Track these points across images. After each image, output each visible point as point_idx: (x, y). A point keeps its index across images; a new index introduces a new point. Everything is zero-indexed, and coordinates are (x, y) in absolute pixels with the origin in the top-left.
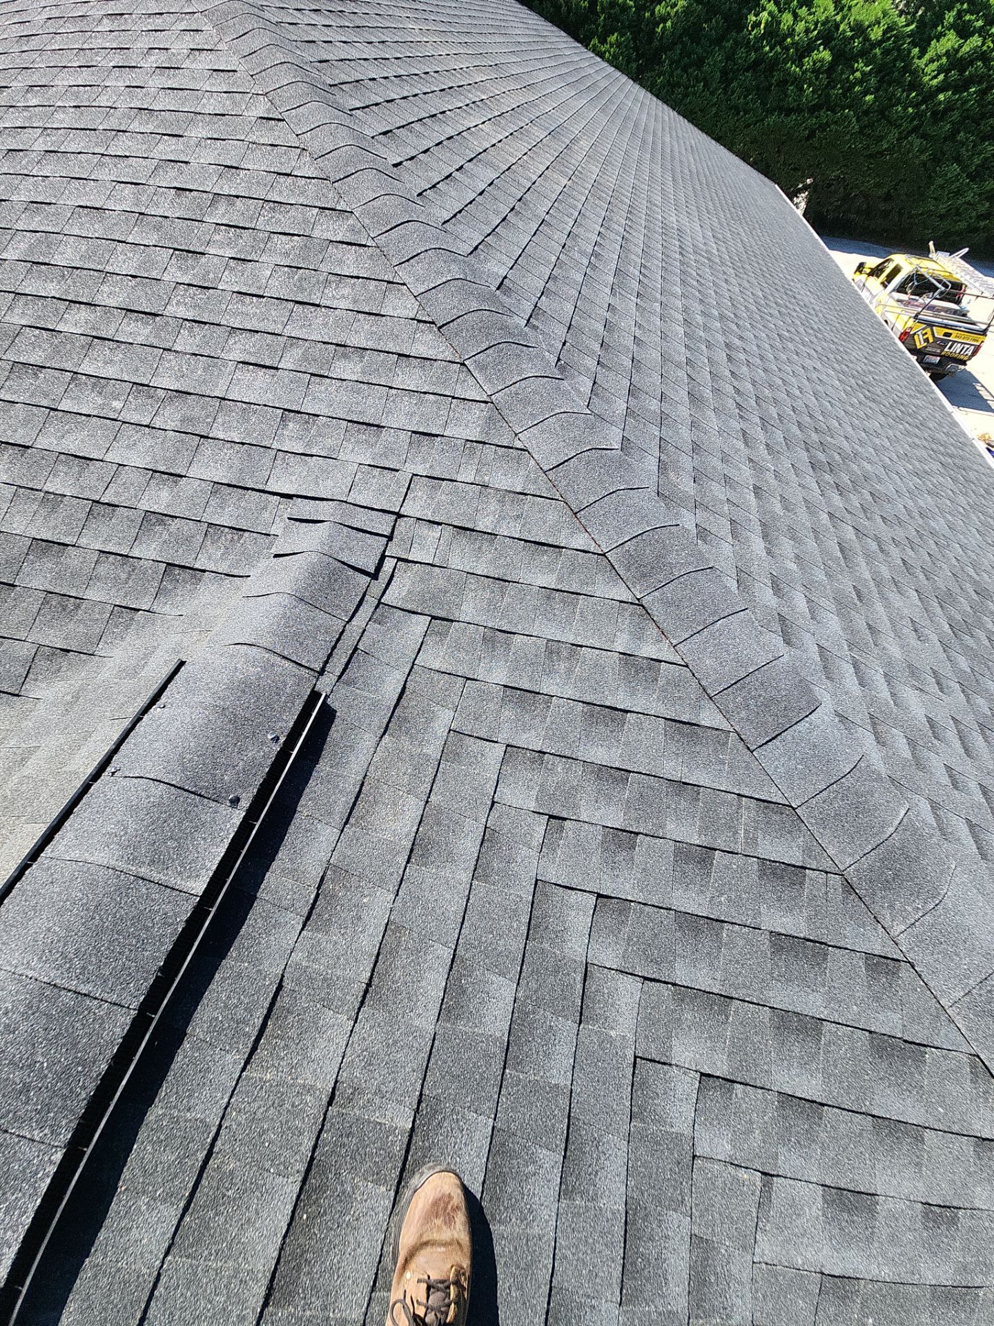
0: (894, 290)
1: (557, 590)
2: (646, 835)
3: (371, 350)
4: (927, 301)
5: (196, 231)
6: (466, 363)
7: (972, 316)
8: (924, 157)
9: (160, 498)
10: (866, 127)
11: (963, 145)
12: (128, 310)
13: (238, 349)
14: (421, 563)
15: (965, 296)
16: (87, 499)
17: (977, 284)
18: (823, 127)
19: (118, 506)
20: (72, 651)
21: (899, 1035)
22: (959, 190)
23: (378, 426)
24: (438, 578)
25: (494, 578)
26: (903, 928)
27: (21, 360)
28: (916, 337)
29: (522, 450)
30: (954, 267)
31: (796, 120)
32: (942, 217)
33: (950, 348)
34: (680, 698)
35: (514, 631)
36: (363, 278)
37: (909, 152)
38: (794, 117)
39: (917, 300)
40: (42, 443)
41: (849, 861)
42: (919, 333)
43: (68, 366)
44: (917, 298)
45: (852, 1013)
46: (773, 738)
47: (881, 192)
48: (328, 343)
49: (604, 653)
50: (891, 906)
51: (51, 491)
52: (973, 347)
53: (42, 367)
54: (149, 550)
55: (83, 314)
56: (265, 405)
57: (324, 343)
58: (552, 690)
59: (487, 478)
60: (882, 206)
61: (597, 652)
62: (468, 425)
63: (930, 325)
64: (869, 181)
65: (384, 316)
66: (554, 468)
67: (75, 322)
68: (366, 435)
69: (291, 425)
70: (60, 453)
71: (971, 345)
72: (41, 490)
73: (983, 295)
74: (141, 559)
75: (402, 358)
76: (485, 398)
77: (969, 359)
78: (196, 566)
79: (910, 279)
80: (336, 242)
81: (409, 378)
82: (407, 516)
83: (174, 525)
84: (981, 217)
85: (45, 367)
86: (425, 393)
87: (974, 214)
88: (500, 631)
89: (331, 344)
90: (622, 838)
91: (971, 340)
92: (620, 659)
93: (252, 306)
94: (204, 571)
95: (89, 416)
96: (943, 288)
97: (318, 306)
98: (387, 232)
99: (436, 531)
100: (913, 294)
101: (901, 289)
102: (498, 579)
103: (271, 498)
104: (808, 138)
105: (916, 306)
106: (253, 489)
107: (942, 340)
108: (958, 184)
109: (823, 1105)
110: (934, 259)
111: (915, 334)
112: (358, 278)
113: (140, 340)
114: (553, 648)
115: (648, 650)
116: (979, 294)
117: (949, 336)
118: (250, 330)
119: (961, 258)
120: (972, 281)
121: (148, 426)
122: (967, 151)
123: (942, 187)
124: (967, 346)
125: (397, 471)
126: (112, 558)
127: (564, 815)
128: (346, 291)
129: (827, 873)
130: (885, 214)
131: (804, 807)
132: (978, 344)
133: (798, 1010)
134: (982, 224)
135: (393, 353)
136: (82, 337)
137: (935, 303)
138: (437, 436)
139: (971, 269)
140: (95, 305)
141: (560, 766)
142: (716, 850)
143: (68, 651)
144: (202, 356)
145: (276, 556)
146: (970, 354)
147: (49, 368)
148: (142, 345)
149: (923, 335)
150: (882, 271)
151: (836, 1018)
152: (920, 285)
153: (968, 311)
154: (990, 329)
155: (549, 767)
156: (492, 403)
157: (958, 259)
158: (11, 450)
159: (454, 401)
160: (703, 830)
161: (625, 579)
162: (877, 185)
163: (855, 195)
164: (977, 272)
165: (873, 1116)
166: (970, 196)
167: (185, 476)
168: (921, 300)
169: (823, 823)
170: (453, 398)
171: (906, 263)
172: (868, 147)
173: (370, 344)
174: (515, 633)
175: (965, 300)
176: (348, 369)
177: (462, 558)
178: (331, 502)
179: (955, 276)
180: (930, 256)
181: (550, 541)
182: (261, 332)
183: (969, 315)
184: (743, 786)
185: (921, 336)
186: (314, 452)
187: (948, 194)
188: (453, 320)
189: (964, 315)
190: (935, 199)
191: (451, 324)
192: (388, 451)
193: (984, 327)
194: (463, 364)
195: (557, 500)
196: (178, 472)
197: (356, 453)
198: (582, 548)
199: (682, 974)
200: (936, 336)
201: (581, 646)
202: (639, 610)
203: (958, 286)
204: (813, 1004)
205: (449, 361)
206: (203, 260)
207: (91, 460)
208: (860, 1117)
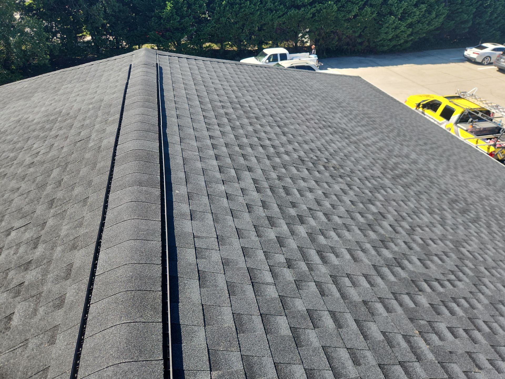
8: (374, 15)
10: (340, 7)
11: (392, 5)
18: (319, 11)
22: (396, 27)
28: (498, 155)
31: (304, 10)
38: (303, 9)
42: (499, 153)
47: (357, 35)
60: (359, 40)
64: (349, 31)
104: (312, 17)
108: (395, 25)
111: (497, 154)
122: (396, 8)
123: (387, 27)
130: (361, 44)
149: (501, 153)
166: (402, 28)
172: (344, 16)
185: (500, 154)
190: (386, 33)
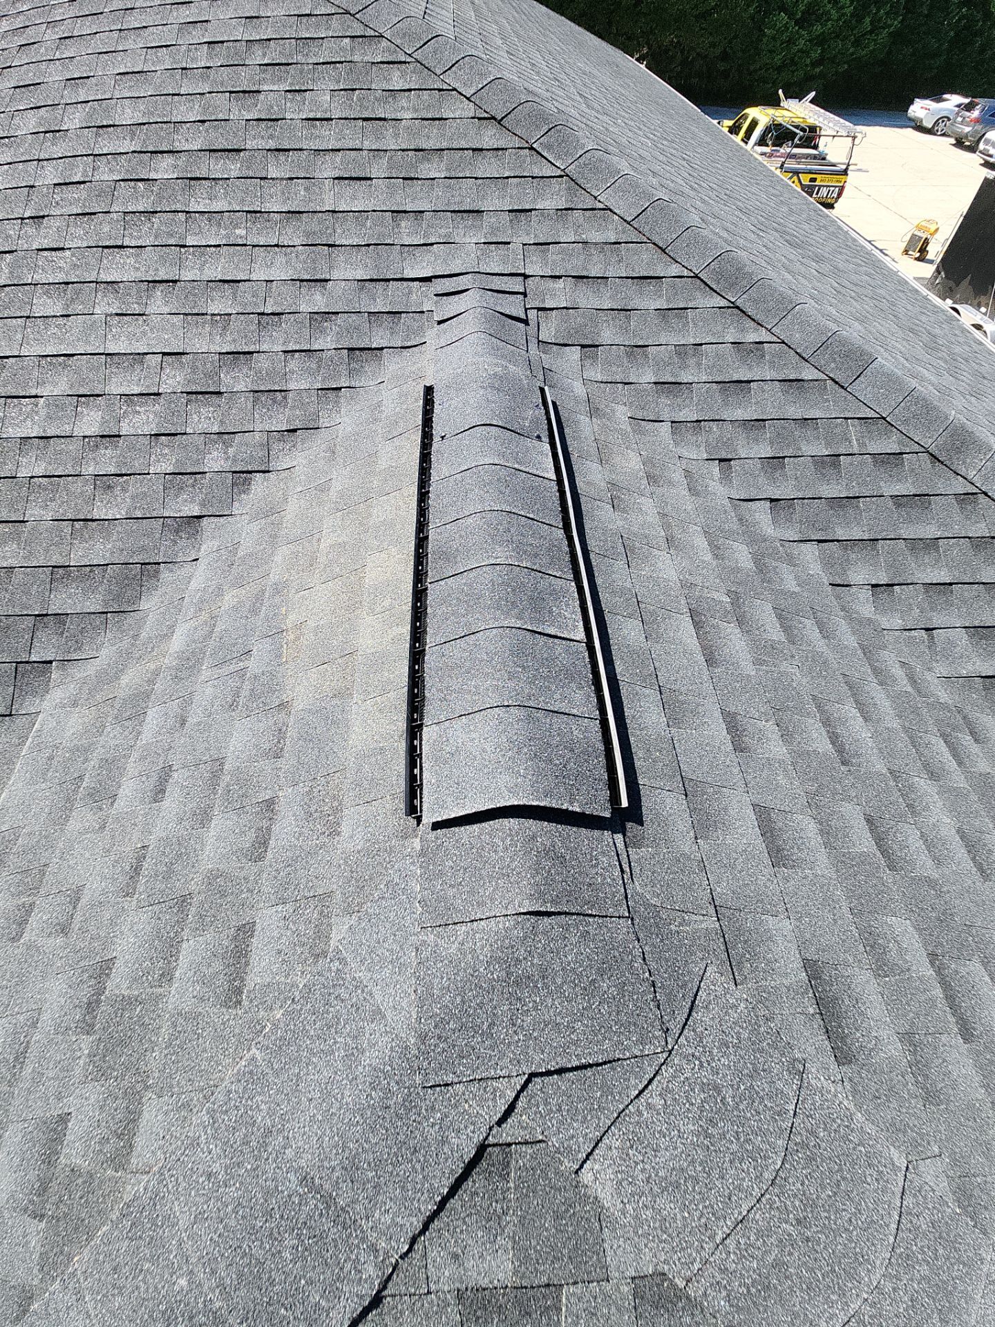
0: (755, 144)
1: (669, 309)
2: (790, 457)
3: (447, 149)
4: (788, 150)
5: (243, 74)
6: (534, 146)
7: (831, 158)
8: (751, 10)
9: (318, 301)
12: (211, 151)
13: (328, 168)
14: (557, 309)
15: (822, 138)
16: (252, 313)
17: (831, 125)
19: (282, 314)
20: (300, 429)
21: (988, 535)
23: (478, 211)
24: (576, 319)
25: (618, 310)
26: (975, 473)
27: (130, 209)
29: (603, 209)
30: (807, 112)
32: (779, 69)
33: (817, 194)
34: (785, 365)
35: (646, 344)
36: (415, 90)
37: (736, 7)
39: (779, 151)
40: (187, 275)
41: (930, 441)
43: (179, 207)
44: (778, 148)
45: (957, 530)
46: (858, 377)
48: (407, 150)
49: (720, 345)
50: (964, 462)
51: (216, 312)
52: (837, 189)
53: (153, 212)
54: (326, 342)
55: (169, 160)
56: (374, 211)
57: (403, 150)
58: (690, 379)
59: (584, 236)
61: (715, 346)
62: (552, 199)
63: (796, 173)
64: (703, 42)
65: (447, 119)
66: (636, 218)
67: (164, 169)
68: (470, 220)
69: (403, 224)
70: (208, 281)
71: (836, 187)
72: (206, 314)
73: (839, 134)
74: (323, 350)
75: (476, 152)
76: (559, 173)
77: (836, 202)
78: (373, 346)
79: (768, 130)
80: (378, 63)
81: (488, 167)
82: (532, 276)
83: (340, 319)
84: (814, 64)
85: (156, 212)
86: (507, 178)
87: (808, 61)
88: (636, 346)
89: (410, 150)
90: (775, 462)
91: (833, 181)
92: (733, 348)
93: (323, 130)
94: (382, 349)
95: (219, 246)
96: (802, 133)
97: (384, 119)
98: (421, 47)
99: (560, 284)
100: (774, 145)
101: (762, 142)
102: (621, 310)
103: (411, 284)
105: (779, 157)
106: (394, 280)
107: (809, 186)
108: (788, 32)
109: (951, 584)
110: (786, 107)
112: (410, 90)
113: (233, 174)
114: (681, 350)
115: (752, 337)
116: (835, 134)
117: (815, 181)
118: (332, 150)
119: (811, 102)
120: (826, 122)
121: (277, 246)
124: (832, 189)
125: (509, 243)
126: (297, 355)
127: (729, 456)
128: (404, 103)
129: (917, 453)
131: (891, 415)
132: (841, 184)
133: (921, 537)
134: (817, 70)
135: (467, 149)
136: (179, 181)
137: (796, 151)
138: (530, 210)
139: (822, 111)
140: (177, 152)
141: (714, 425)
142: (839, 455)
143: (294, 431)
144: (298, 178)
145: (440, 323)
146: (835, 196)
147: (160, 212)
148: (238, 178)
150: (740, 128)
151: (947, 535)
152: (779, 135)
153: (827, 154)
154: (850, 168)
155: (707, 429)
156: (567, 176)
157: (808, 103)
158: (162, 287)
159: (535, 180)
160: (828, 445)
161: (718, 290)
162: (713, 45)
163: (693, 58)
164: (828, 113)
165: (983, 583)
167: (330, 280)
168: (782, 150)
169: (906, 422)
170: (533, 177)
171: (761, 115)
173: (444, 145)
174: (648, 346)
175: (822, 142)
176: (433, 169)
177: (588, 298)
178: (466, 276)
179: (809, 121)
180: (782, 105)
181: (651, 274)
182: (343, 150)
183: (828, 157)
184: (846, 412)
186: (433, 241)
187: (781, 45)
188: (510, 113)
189: (824, 159)
191: (509, 116)
192: (494, 230)
193: (844, 167)
194: (531, 148)
195: (646, 243)
196: (323, 277)
197: (470, 237)
198: (678, 274)
199: (841, 533)
200: (803, 183)
201: (701, 345)
202: (736, 311)
203: (813, 129)
204: (931, 531)
205: (518, 148)
206: (262, 97)
207: (239, 281)
208: (976, 586)
